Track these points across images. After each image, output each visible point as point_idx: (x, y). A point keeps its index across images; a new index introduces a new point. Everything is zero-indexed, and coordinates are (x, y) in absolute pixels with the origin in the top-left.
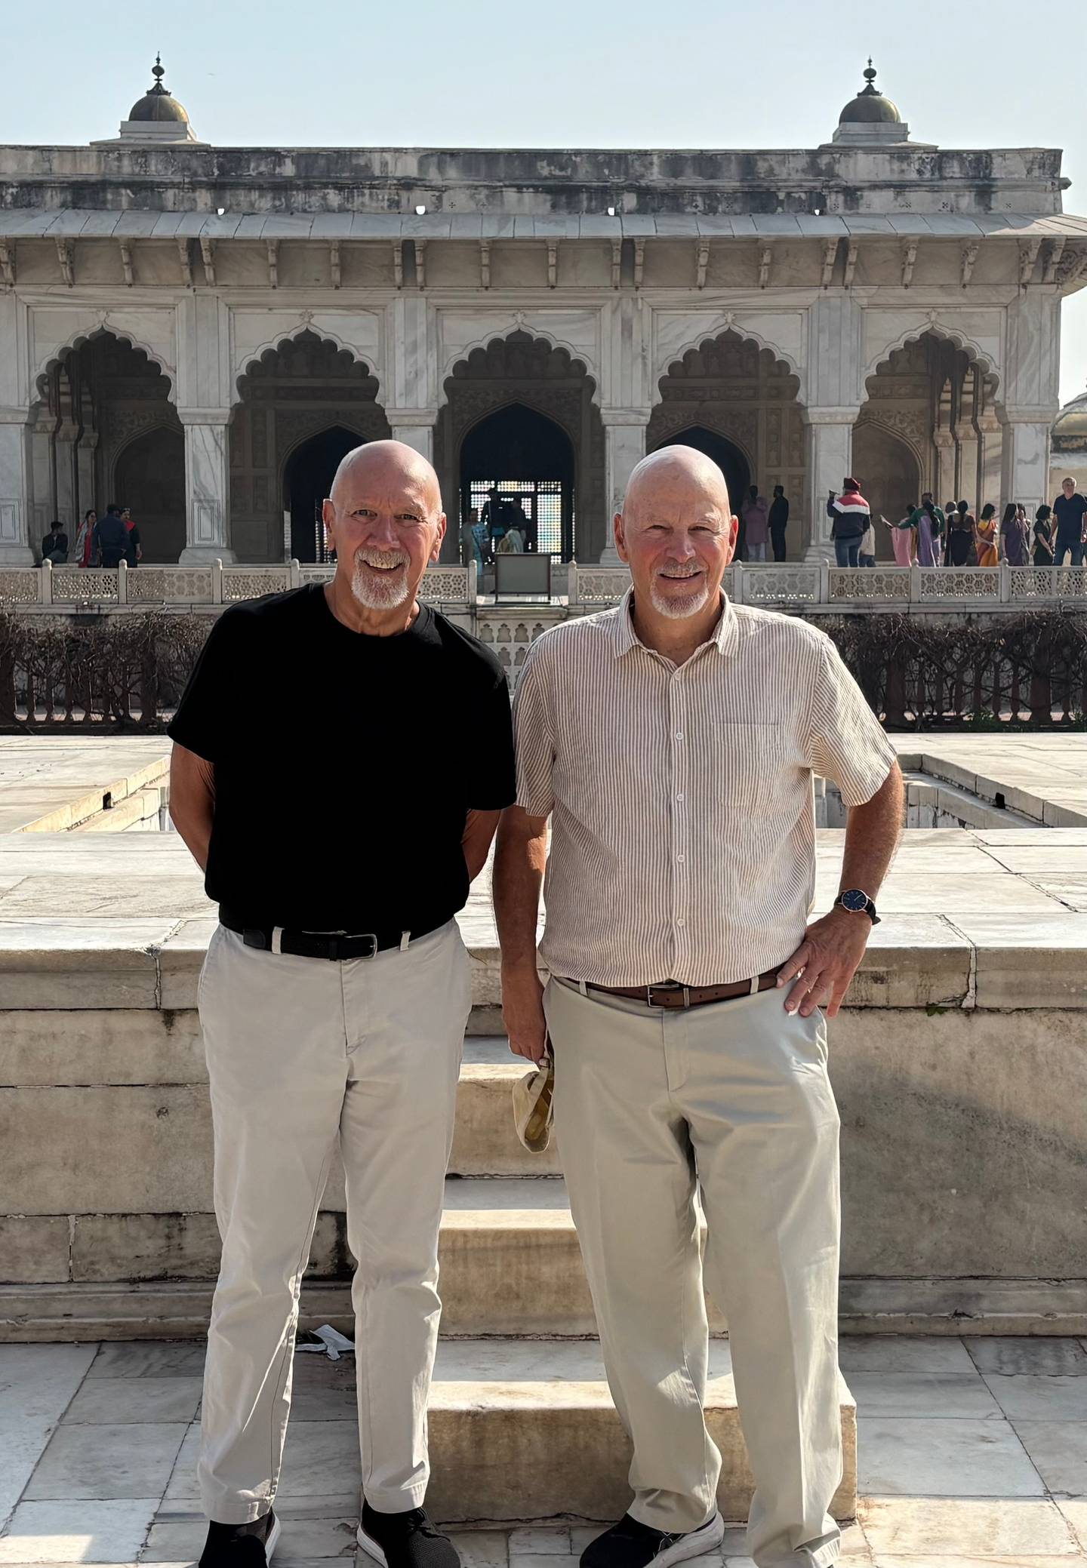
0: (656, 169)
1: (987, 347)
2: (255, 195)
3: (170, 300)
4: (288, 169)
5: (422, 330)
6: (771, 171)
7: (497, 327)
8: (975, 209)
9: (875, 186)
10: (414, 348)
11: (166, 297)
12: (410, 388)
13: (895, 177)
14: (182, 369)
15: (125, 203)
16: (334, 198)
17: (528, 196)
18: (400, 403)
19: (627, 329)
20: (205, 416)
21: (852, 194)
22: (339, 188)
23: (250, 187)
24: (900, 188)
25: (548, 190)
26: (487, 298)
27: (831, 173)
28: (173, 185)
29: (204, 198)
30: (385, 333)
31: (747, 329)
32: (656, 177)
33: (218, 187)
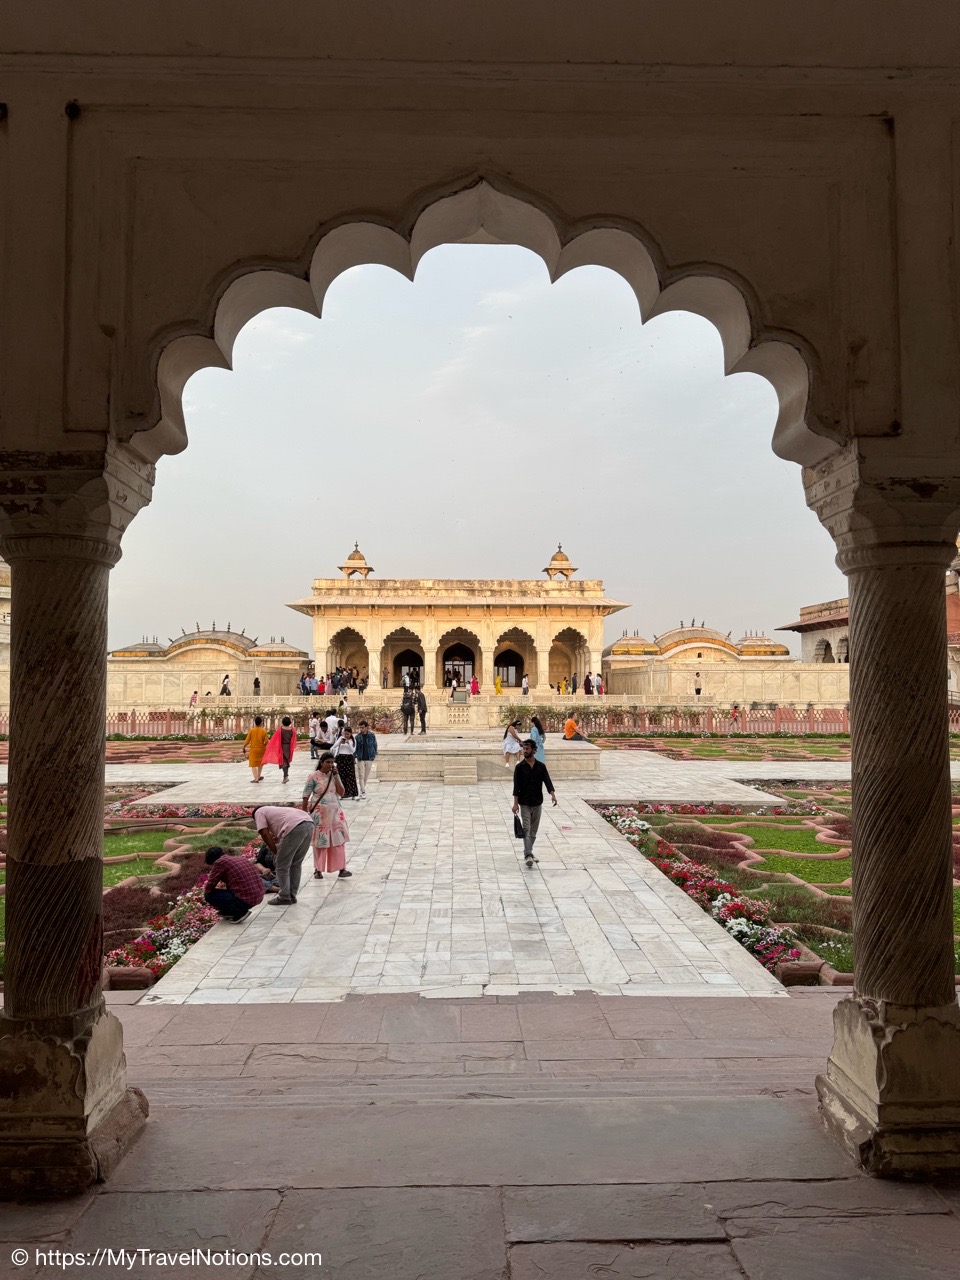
0: (496, 585)
1: (583, 631)
2: (389, 593)
4: (398, 585)
5: (435, 626)
6: (526, 586)
7: (454, 626)
8: (581, 598)
9: (555, 590)
10: (431, 631)
11: (365, 618)
12: (430, 642)
13: (559, 588)
14: (369, 637)
15: (355, 595)
16: (410, 592)
17: (463, 593)
18: (429, 645)
19: (488, 626)
20: (374, 649)
21: (547, 592)
23: (388, 589)
24: (560, 590)
25: (468, 591)
26: (450, 618)
27: (542, 586)
28: (368, 590)
29: (376, 593)
30: (424, 626)
31: (520, 627)
32: (496, 587)
33: (379, 590)
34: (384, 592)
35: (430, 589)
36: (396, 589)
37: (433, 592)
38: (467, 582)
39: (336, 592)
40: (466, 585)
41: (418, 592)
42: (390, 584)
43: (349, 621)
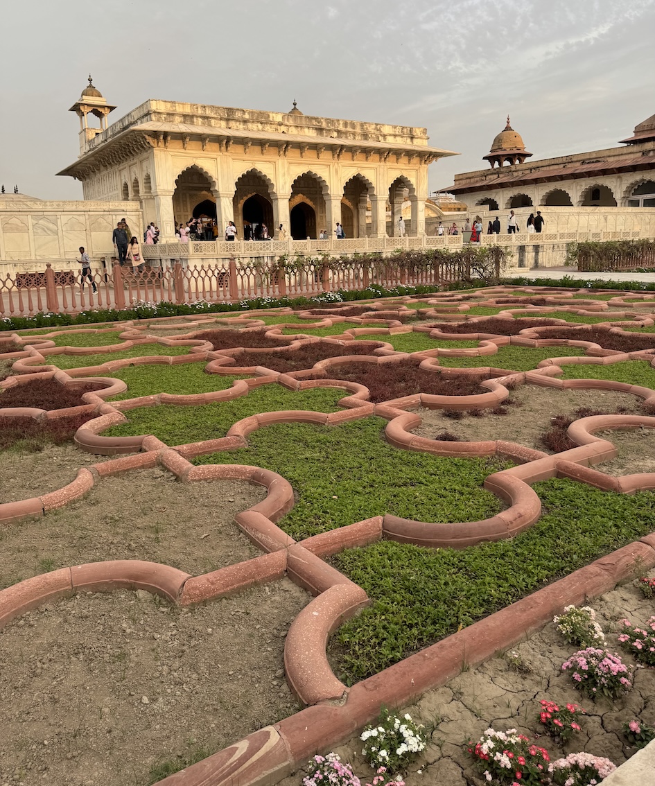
0: (341, 125)
2: (238, 123)
3: (215, 156)
4: (247, 116)
5: (286, 169)
6: (367, 128)
8: (411, 143)
9: (390, 135)
10: (284, 175)
12: (283, 188)
13: (393, 133)
15: (200, 123)
17: (311, 130)
18: (281, 192)
20: (227, 194)
21: (384, 136)
22: (261, 123)
23: (237, 121)
24: (395, 136)
25: (316, 129)
26: (300, 160)
27: (380, 130)
28: (215, 118)
29: (223, 123)
30: (276, 168)
31: (362, 173)
32: (341, 128)
33: (228, 120)
34: (232, 124)
35: (280, 124)
36: (245, 121)
37: (283, 128)
38: (316, 119)
39: (178, 119)
40: (314, 122)
41: (267, 127)
42: (238, 115)
43: (196, 158)
